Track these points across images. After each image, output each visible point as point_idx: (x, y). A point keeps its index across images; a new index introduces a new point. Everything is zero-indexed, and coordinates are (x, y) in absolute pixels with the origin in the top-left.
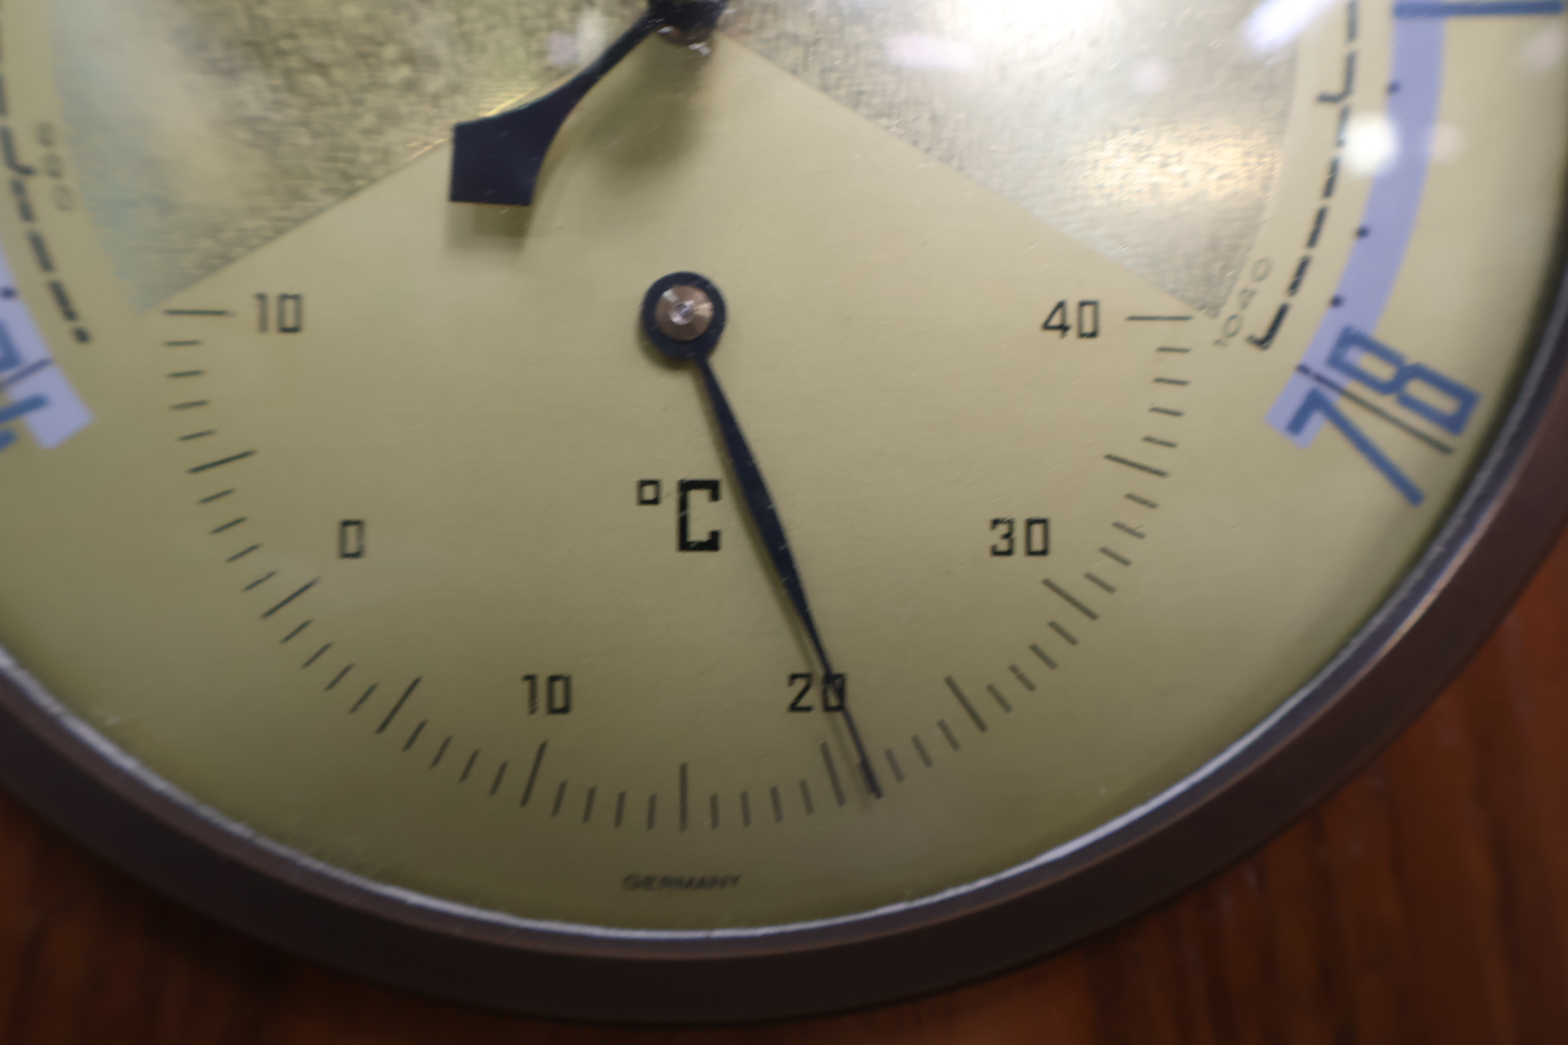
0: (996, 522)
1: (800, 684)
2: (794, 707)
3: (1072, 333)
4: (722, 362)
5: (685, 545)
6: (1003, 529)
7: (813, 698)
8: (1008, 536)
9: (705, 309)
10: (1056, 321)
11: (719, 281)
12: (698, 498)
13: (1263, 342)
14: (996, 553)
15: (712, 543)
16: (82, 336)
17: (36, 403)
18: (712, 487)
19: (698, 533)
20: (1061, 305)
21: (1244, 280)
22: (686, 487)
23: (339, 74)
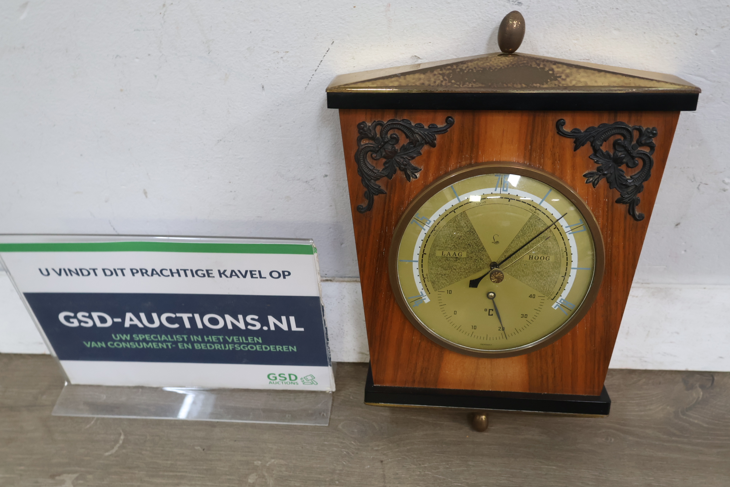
0: (522, 315)
1: (500, 328)
2: (499, 330)
3: (532, 298)
4: (494, 299)
5: (489, 315)
6: (523, 315)
7: (501, 329)
8: (523, 316)
9: (493, 294)
10: (530, 296)
11: (496, 293)
12: (491, 311)
13: (553, 299)
14: (521, 317)
15: (492, 315)
16: (430, 293)
17: (425, 299)
18: (493, 310)
19: (491, 314)
20: (531, 295)
21: (551, 293)
22: (490, 310)
23: (457, 270)
